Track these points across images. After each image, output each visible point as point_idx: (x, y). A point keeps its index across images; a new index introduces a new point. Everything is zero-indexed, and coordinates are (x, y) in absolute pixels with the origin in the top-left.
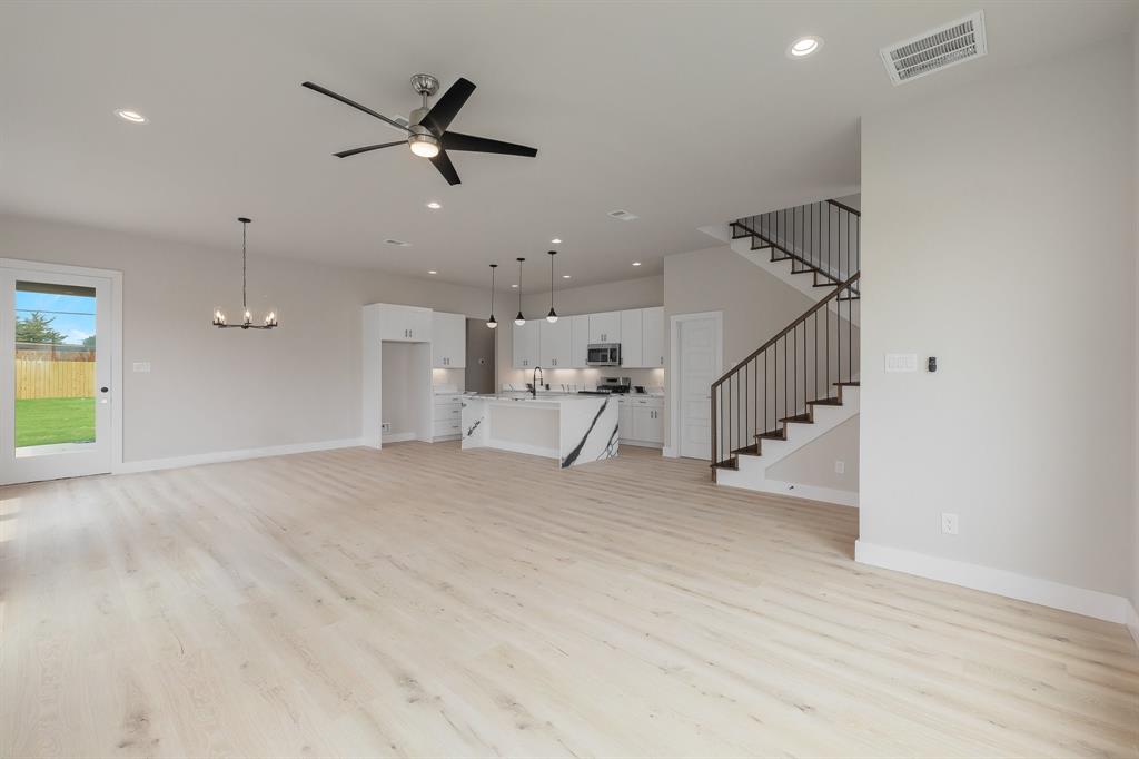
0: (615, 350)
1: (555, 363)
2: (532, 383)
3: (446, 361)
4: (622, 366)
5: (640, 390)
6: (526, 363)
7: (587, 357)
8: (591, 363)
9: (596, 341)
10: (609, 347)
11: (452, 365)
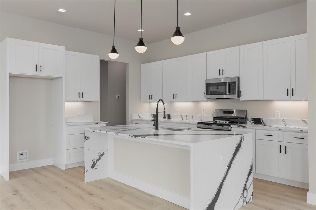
0: (234, 83)
1: (175, 96)
2: (155, 113)
3: (81, 95)
4: (241, 99)
5: (258, 121)
6: (151, 97)
7: (205, 91)
8: (209, 96)
9: (214, 76)
10: (228, 81)
11: (86, 98)
